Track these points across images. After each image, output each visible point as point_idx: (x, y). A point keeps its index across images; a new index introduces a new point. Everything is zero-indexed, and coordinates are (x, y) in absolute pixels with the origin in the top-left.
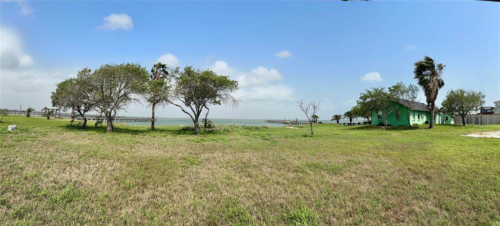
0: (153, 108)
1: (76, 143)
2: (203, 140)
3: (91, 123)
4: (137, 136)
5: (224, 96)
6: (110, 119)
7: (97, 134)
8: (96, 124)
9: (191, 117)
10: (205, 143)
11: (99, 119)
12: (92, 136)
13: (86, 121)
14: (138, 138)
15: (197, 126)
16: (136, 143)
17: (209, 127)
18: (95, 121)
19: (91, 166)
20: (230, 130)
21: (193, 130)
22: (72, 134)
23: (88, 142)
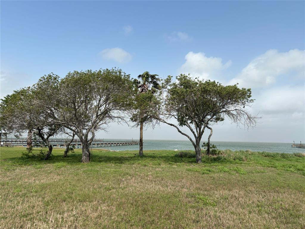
0: (141, 129)
1: (37, 182)
2: (210, 171)
3: (59, 150)
4: (123, 165)
5: (234, 113)
6: (86, 144)
7: (69, 166)
8: (66, 152)
9: (191, 140)
10: (215, 175)
11: (70, 145)
12: (63, 169)
13: (51, 148)
14: (124, 167)
15: (198, 152)
16: (124, 175)
17: (214, 153)
18: (65, 148)
19: (66, 215)
20: (243, 157)
21: (194, 156)
22: (29, 169)
23: (56, 178)
